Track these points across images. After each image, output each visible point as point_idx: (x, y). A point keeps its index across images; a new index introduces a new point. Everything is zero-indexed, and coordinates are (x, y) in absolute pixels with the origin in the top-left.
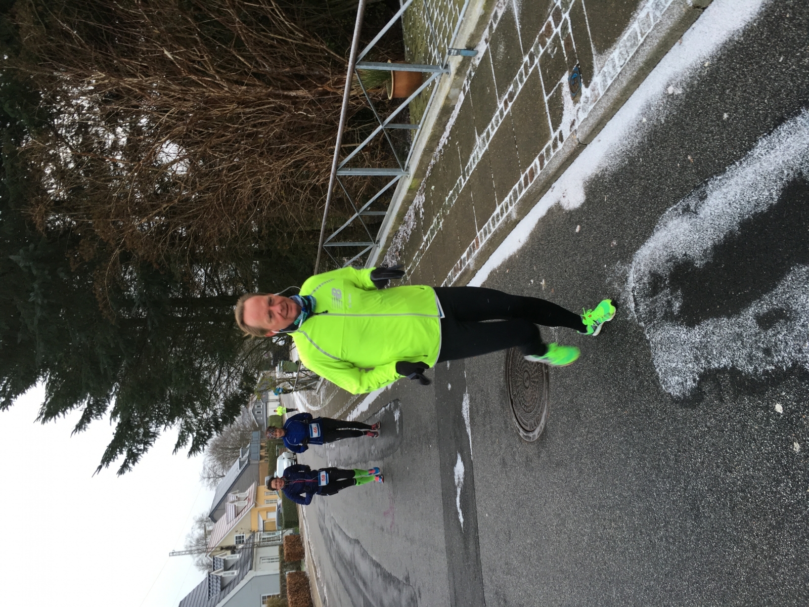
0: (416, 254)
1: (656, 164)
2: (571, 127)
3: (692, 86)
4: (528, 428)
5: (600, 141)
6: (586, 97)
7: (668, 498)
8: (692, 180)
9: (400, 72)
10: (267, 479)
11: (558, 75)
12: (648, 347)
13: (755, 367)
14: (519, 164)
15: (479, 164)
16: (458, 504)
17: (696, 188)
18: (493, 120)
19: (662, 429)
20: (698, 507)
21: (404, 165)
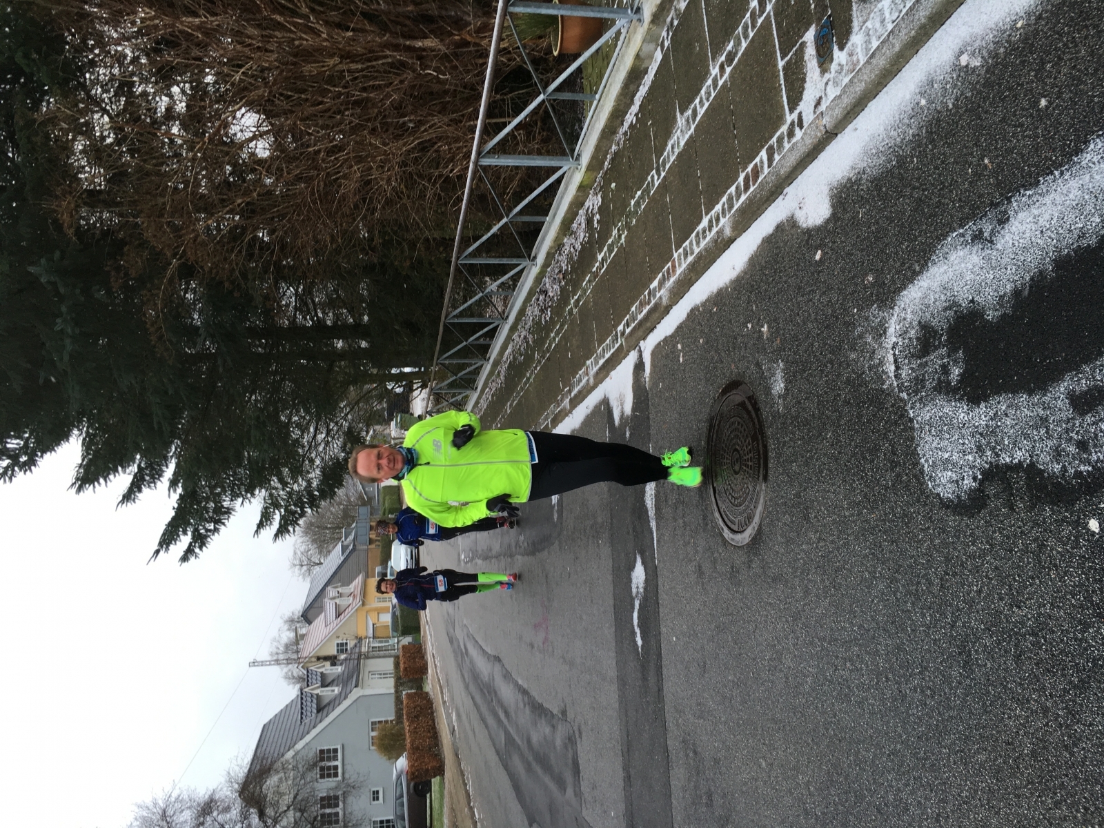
0: (587, 278)
1: (936, 168)
2: (816, 107)
3: (997, 55)
4: (735, 528)
5: (856, 129)
6: (840, 65)
7: (927, 635)
8: (988, 194)
9: (570, 17)
10: (378, 569)
11: (799, 30)
12: (910, 428)
13: (1064, 466)
14: (738, 157)
15: (680, 155)
16: (636, 621)
17: (994, 205)
18: (703, 92)
19: (925, 541)
20: (970, 651)
21: (573, 151)
